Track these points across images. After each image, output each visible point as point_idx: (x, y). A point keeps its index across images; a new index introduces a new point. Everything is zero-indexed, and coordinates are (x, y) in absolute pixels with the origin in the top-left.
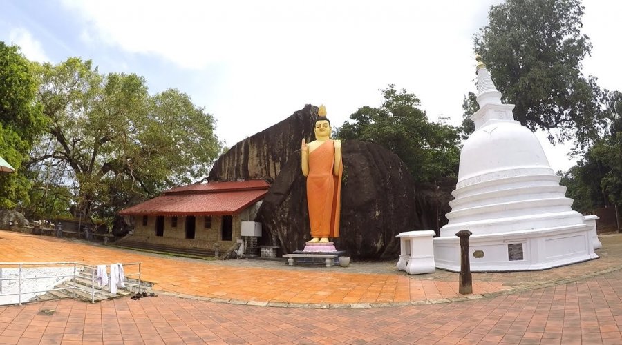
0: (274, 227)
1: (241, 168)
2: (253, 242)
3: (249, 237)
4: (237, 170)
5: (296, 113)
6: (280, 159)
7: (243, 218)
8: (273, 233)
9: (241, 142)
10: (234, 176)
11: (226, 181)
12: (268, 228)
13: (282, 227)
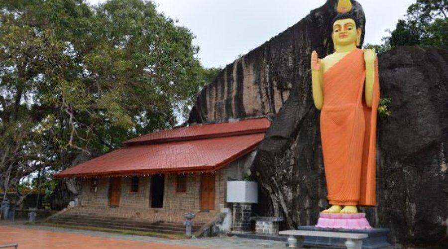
0: (275, 189)
1: (233, 102)
2: (245, 211)
3: (238, 204)
4: (228, 107)
5: (313, 12)
6: (290, 86)
7: (230, 176)
8: (274, 198)
9: (232, 65)
10: (224, 114)
11: (213, 123)
12: (267, 190)
13: (285, 187)
